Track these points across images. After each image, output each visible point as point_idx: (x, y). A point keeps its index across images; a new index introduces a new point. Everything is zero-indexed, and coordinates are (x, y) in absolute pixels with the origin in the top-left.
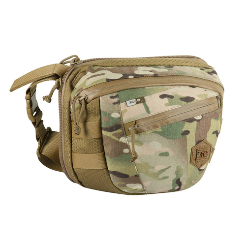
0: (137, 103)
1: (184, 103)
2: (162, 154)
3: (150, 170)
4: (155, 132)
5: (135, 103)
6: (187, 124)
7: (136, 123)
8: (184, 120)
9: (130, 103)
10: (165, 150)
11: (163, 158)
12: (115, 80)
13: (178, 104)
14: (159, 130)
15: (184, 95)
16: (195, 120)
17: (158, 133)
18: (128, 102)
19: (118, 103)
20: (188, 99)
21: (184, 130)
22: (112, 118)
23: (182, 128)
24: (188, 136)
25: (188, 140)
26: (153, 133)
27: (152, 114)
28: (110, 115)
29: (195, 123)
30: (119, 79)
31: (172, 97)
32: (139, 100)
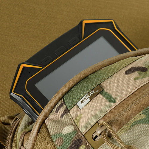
0: (92, 98)
5: (88, 100)
9: (82, 102)
18: (79, 103)
19: (67, 111)
22: (65, 135)
28: (60, 133)
32: (93, 92)
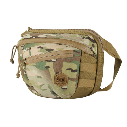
1: (47, 52)
2: (38, 77)
3: (36, 84)
4: (33, 65)
6: (47, 63)
7: (25, 60)
8: (46, 61)
10: (39, 75)
11: (39, 79)
12: (27, 39)
13: (43, 52)
14: (35, 64)
15: (49, 48)
16: (52, 61)
17: (35, 66)
19: (23, 49)
20: (50, 50)
21: (46, 65)
23: (45, 65)
24: (49, 69)
25: (50, 71)
26: (32, 65)
27: (32, 55)
28: (20, 55)
29: (52, 63)
30: (29, 38)
31: (42, 48)
